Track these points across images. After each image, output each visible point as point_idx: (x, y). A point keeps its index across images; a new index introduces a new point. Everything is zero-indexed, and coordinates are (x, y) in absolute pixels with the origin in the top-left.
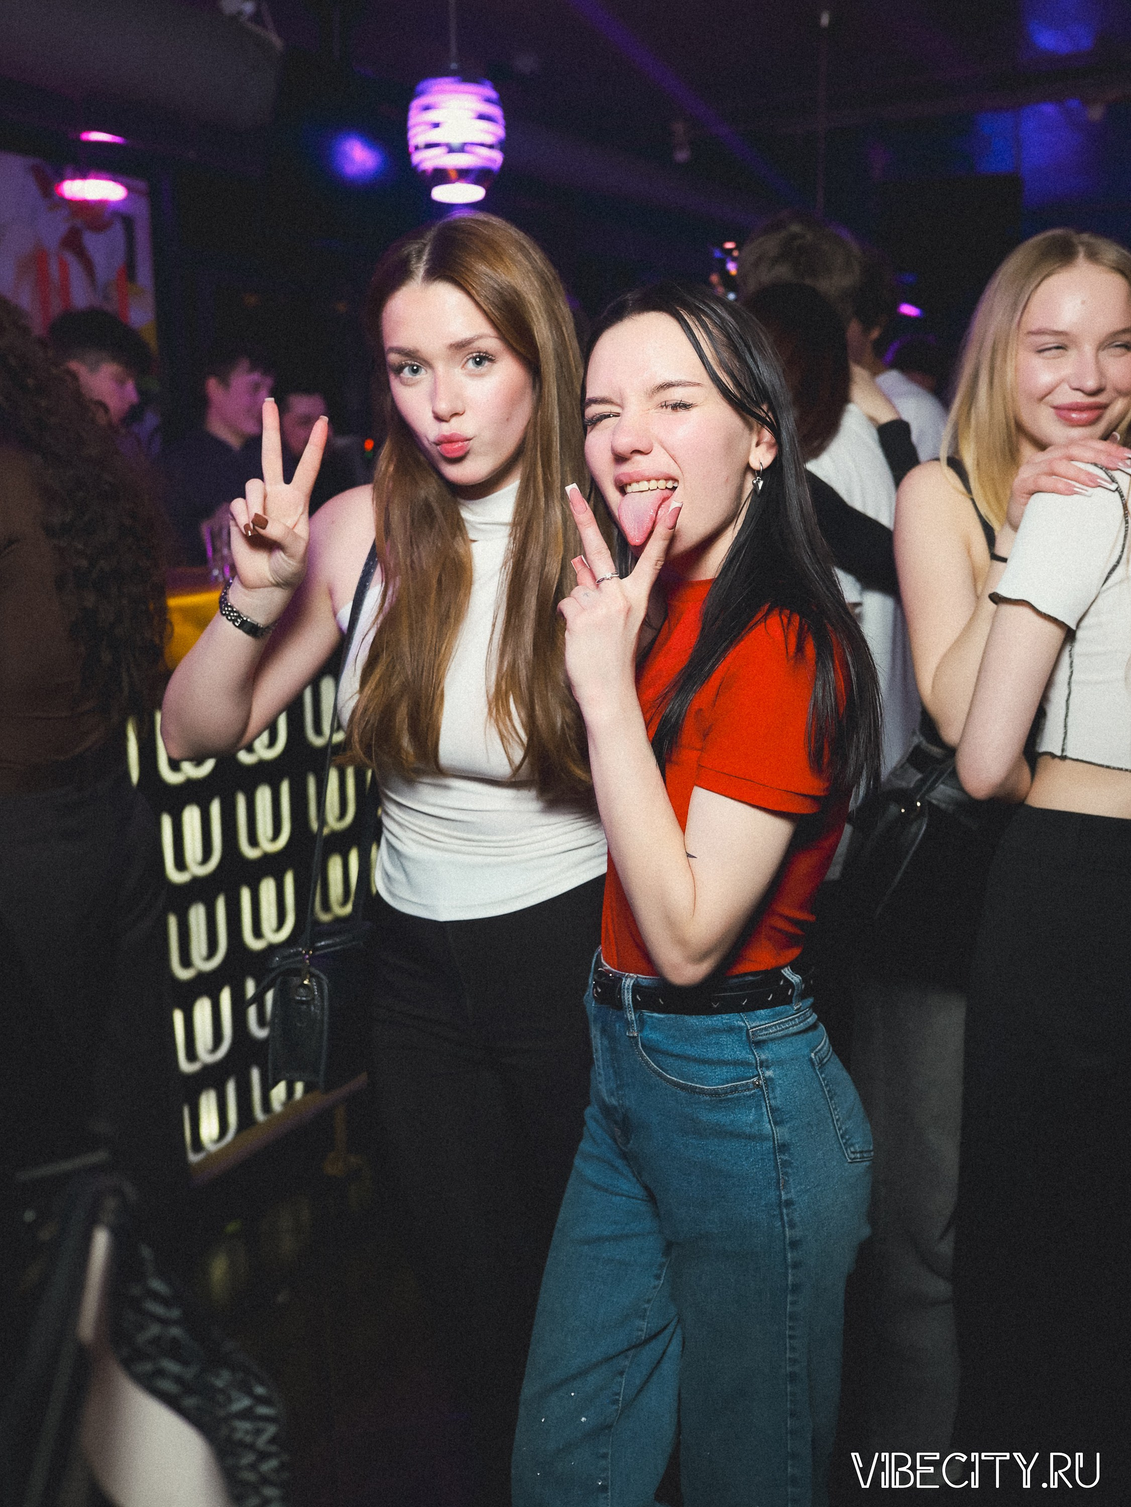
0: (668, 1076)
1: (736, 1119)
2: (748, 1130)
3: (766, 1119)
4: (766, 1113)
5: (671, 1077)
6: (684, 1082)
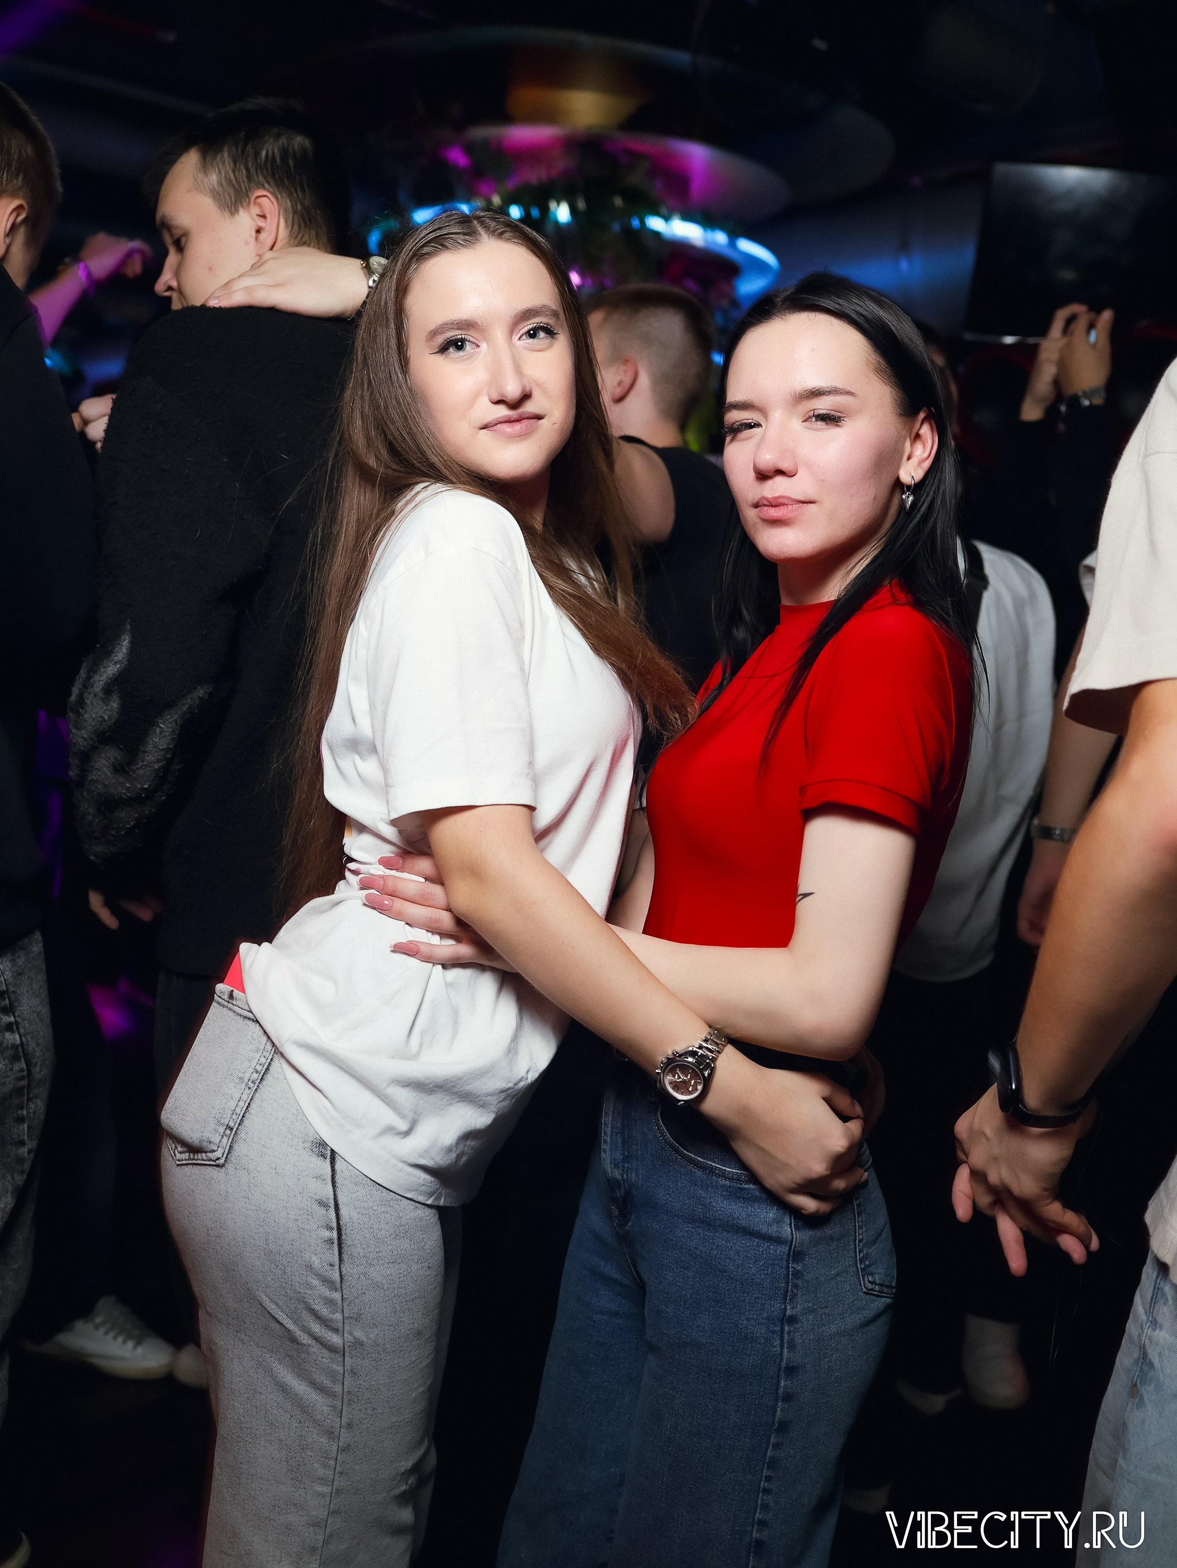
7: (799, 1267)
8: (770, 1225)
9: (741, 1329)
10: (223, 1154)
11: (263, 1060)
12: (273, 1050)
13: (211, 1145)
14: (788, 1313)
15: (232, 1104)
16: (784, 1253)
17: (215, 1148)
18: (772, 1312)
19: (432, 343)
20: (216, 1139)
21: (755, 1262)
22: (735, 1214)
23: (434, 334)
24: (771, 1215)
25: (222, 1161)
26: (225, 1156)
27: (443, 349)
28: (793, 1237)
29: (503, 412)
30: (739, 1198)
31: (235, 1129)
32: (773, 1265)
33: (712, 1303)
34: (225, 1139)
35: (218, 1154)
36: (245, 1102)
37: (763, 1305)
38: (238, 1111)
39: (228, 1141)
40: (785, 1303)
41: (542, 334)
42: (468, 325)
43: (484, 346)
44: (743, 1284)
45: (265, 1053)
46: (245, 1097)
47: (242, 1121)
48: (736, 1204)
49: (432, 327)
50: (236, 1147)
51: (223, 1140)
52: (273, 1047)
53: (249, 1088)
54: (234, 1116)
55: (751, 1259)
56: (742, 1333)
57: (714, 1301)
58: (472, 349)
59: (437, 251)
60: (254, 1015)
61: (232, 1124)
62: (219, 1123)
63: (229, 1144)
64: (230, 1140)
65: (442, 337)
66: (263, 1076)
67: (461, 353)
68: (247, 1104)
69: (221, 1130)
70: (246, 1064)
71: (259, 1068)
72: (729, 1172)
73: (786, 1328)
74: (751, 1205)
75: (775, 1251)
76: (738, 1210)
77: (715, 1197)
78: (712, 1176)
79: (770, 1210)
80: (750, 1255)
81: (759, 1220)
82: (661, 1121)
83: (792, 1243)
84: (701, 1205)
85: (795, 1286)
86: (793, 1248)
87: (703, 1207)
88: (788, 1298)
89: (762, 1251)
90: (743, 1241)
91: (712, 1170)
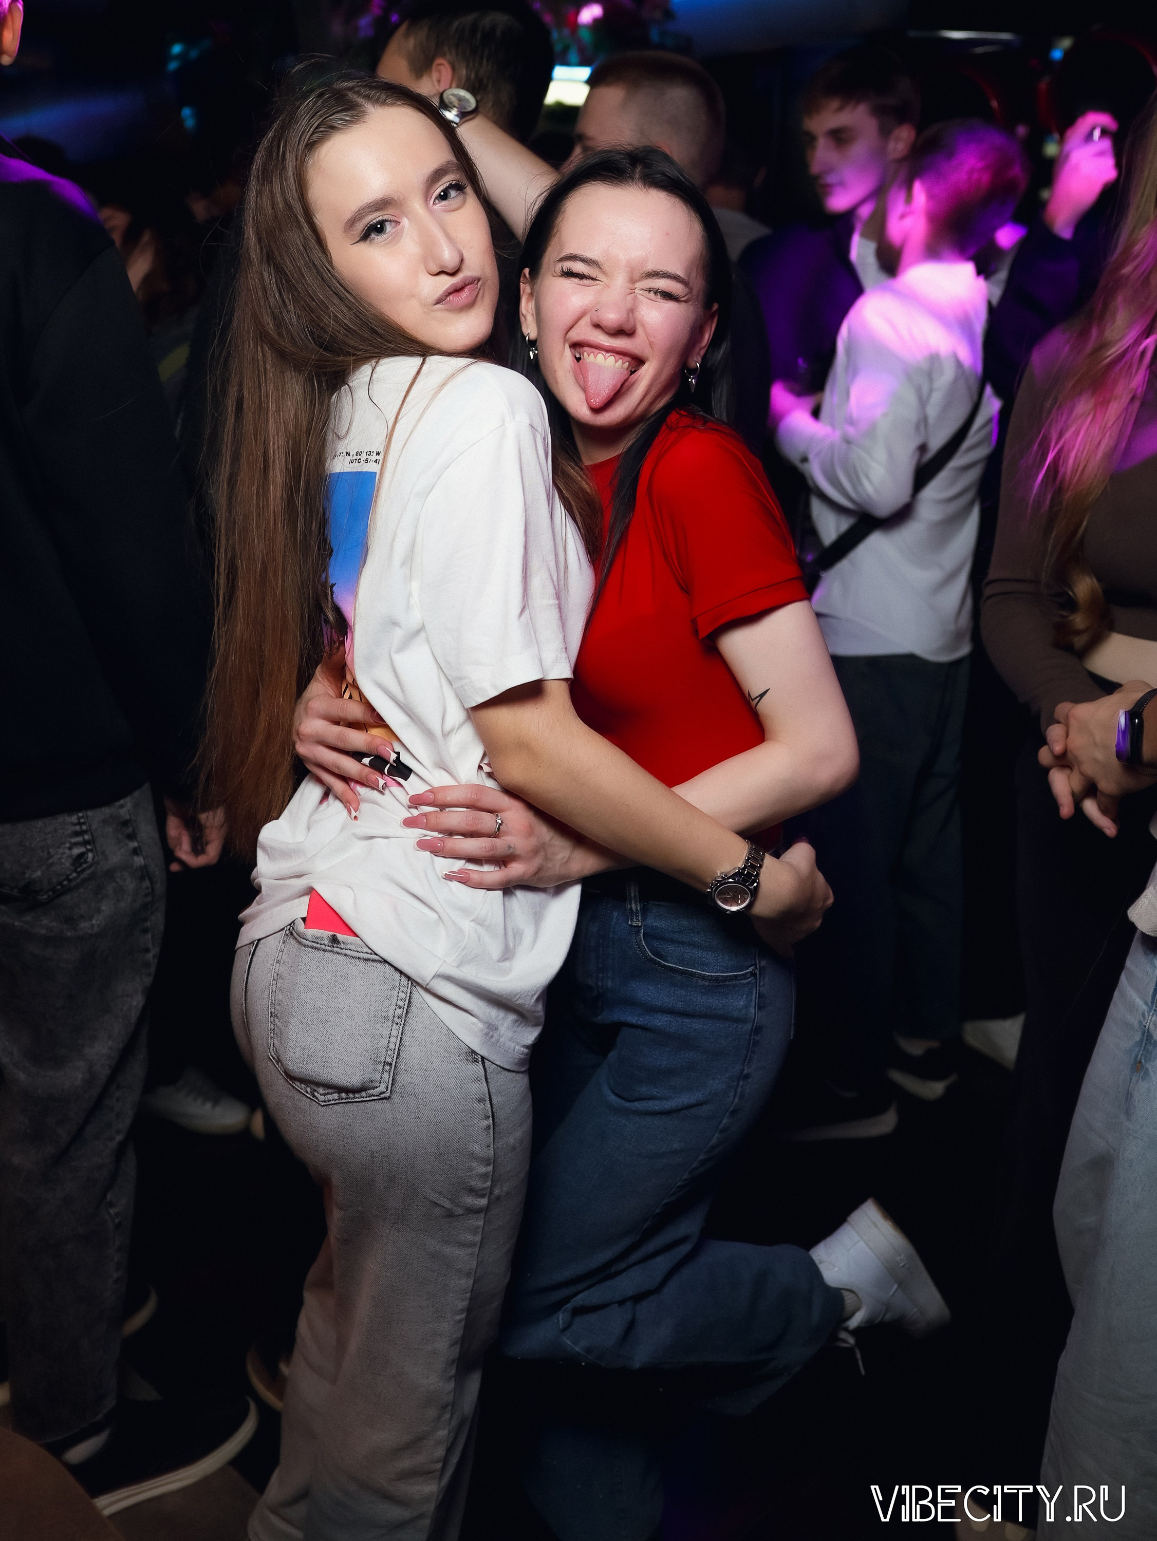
7: (757, 1038)
8: (741, 1010)
10: (387, 1088)
11: (402, 995)
12: (410, 982)
13: (373, 1084)
14: (745, 1072)
15: (384, 1042)
16: (748, 1029)
17: (378, 1084)
18: (733, 1073)
19: (352, 233)
20: (377, 1076)
21: (725, 1038)
22: (713, 1006)
23: (352, 222)
24: (742, 1003)
25: (388, 1095)
26: (389, 1090)
27: (365, 237)
28: (755, 1016)
29: (447, 282)
30: (716, 993)
31: (394, 1064)
32: (741, 1039)
34: (386, 1075)
35: (382, 1088)
36: (397, 1037)
37: (727, 1069)
38: (392, 1046)
39: (389, 1075)
40: (743, 1065)
41: (453, 193)
42: (383, 204)
43: (405, 222)
44: (714, 1055)
45: (402, 989)
46: (394, 1033)
47: (398, 1055)
48: (712, 998)
49: (348, 215)
50: (398, 1078)
51: (384, 1076)
52: (408, 981)
53: (397, 1024)
54: (389, 1052)
55: (723, 1037)
58: (394, 227)
59: (326, 134)
60: (379, 956)
61: (389, 1060)
62: (377, 1062)
63: (391, 1079)
64: (392, 1075)
65: (362, 223)
66: (407, 1010)
67: (384, 236)
68: (399, 1039)
69: (380, 1067)
70: (387, 1003)
71: (400, 1003)
72: (708, 975)
73: (741, 1083)
74: (726, 998)
75: (742, 1029)
76: (715, 1002)
77: (695, 994)
78: (693, 979)
79: (741, 999)
80: (722, 1034)
81: (732, 1008)
82: (643, 941)
83: (754, 1021)
84: (681, 1002)
85: (753, 1052)
86: (755, 1025)
87: (683, 1003)
88: (747, 1061)
89: (732, 1030)
90: (717, 1025)
91: (692, 974)
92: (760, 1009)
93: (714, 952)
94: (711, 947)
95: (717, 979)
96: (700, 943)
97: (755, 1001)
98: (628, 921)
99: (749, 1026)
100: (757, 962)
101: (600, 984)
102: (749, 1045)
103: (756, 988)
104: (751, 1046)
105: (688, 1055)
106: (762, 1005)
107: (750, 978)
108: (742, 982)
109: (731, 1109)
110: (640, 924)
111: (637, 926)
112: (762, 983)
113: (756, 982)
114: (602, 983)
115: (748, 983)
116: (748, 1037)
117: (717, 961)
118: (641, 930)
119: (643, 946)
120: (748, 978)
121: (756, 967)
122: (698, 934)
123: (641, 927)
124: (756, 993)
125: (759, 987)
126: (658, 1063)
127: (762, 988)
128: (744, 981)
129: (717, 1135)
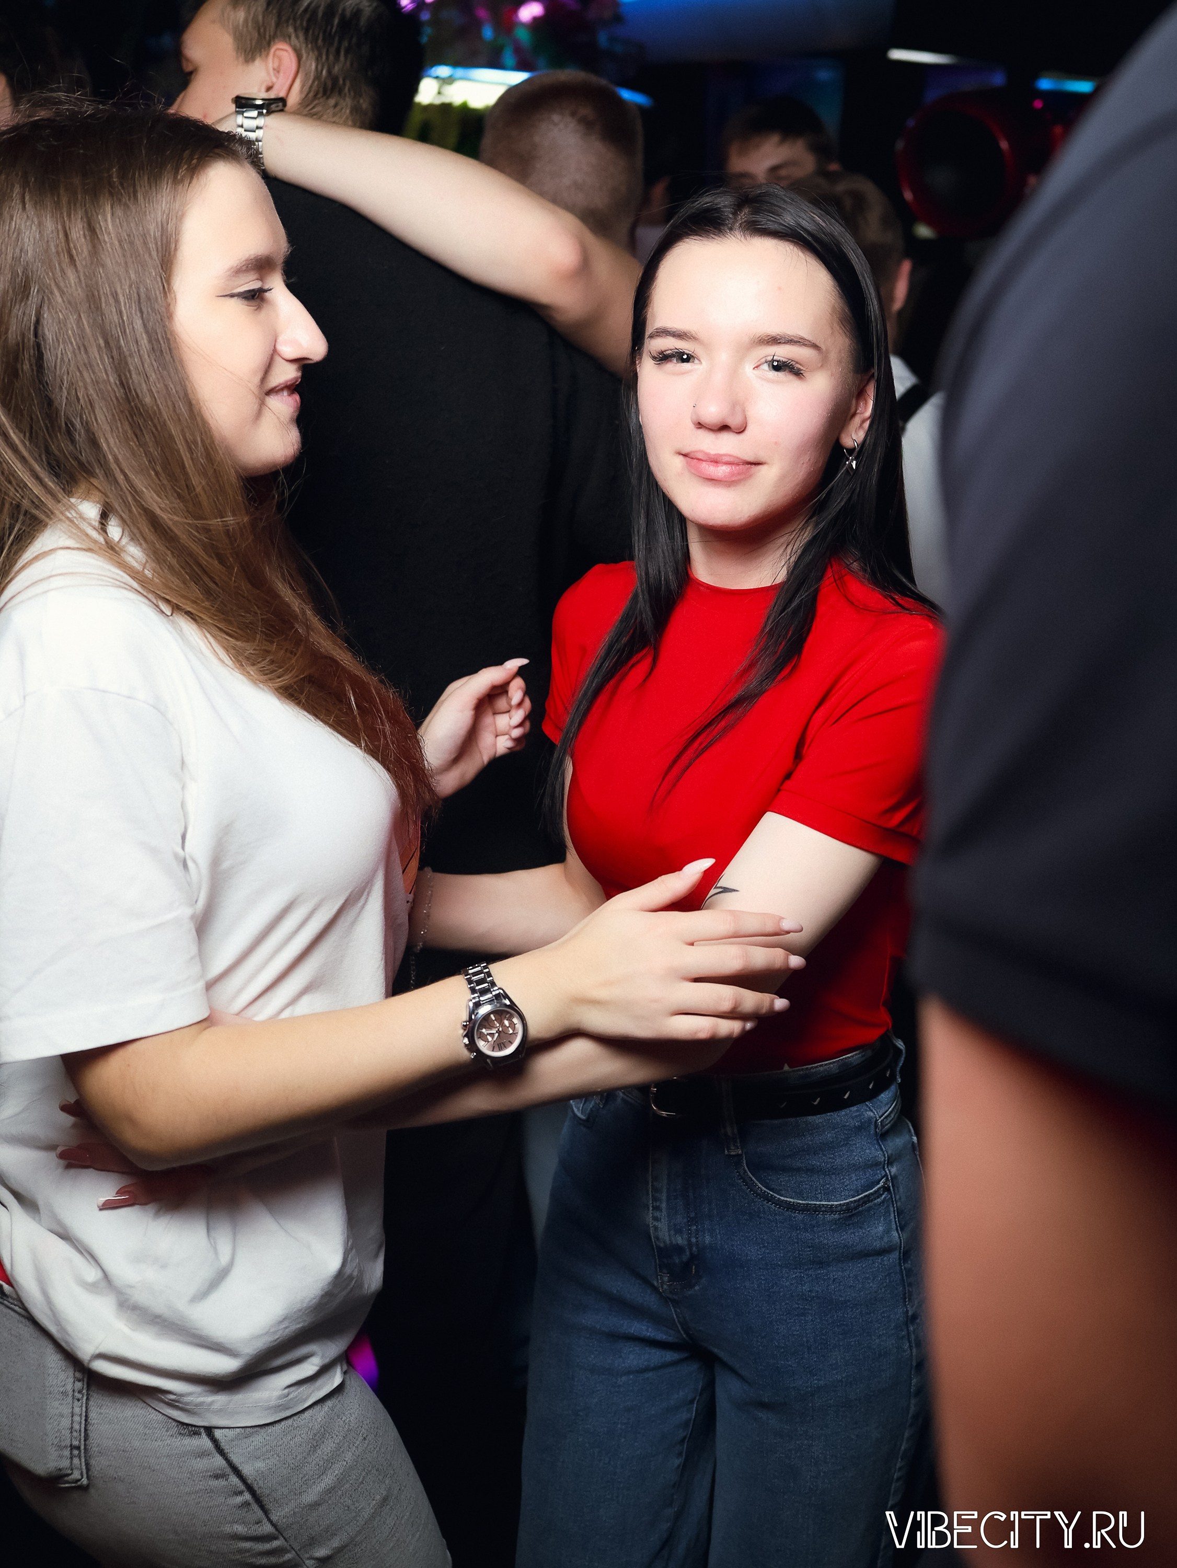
0: (782, 1198)
1: (865, 1235)
2: (877, 1245)
3: (894, 1226)
4: (893, 1220)
5: (785, 1199)
6: (804, 1202)
8: (882, 1238)
9: (874, 1349)
10: (82, 1474)
14: (910, 1313)
16: (895, 1259)
17: (69, 1472)
18: (898, 1319)
20: (65, 1464)
21: (873, 1280)
22: (849, 1243)
24: (881, 1228)
25: (84, 1482)
26: (85, 1476)
28: (901, 1240)
30: (849, 1225)
31: (82, 1447)
32: (889, 1274)
33: (840, 1336)
34: (76, 1460)
35: (76, 1475)
36: (81, 1415)
37: (889, 1317)
38: (76, 1427)
39: (80, 1460)
40: (905, 1305)
44: (867, 1306)
46: (76, 1410)
47: (86, 1436)
48: (847, 1233)
50: (93, 1462)
51: (74, 1461)
53: (78, 1400)
54: (74, 1434)
55: (870, 1279)
56: (875, 1353)
57: (842, 1334)
61: (76, 1443)
63: (84, 1464)
64: (83, 1459)
66: (88, 1381)
68: (84, 1418)
69: (67, 1453)
71: (79, 1375)
72: (837, 1205)
73: (911, 1328)
74: (861, 1228)
75: (889, 1260)
76: (850, 1237)
77: (823, 1234)
78: (818, 1215)
79: (878, 1224)
80: (868, 1275)
81: (871, 1238)
82: (749, 1172)
83: (901, 1247)
84: (809, 1247)
85: (910, 1285)
86: (902, 1251)
87: (811, 1249)
88: (907, 1300)
89: (878, 1266)
90: (859, 1265)
91: (817, 1209)
92: (902, 1229)
93: (839, 1174)
94: (834, 1169)
95: (848, 1208)
96: (820, 1166)
97: (896, 1222)
98: (724, 1150)
99: (895, 1256)
100: (888, 1172)
101: (693, 1240)
102: (903, 1277)
103: (893, 1205)
104: (905, 1278)
105: (837, 1316)
106: (903, 1223)
107: (883, 1194)
108: (876, 1201)
109: (914, 1364)
110: (740, 1152)
111: (738, 1155)
112: (898, 1197)
113: (892, 1196)
114: (697, 1238)
115: (883, 1202)
116: (898, 1268)
117: (844, 1184)
118: (742, 1159)
119: (750, 1177)
120: (881, 1195)
121: (887, 1179)
122: (815, 1155)
123: (742, 1155)
124: (894, 1211)
125: (896, 1203)
126: (805, 1339)
127: (899, 1204)
128: (879, 1200)
129: (913, 1401)
